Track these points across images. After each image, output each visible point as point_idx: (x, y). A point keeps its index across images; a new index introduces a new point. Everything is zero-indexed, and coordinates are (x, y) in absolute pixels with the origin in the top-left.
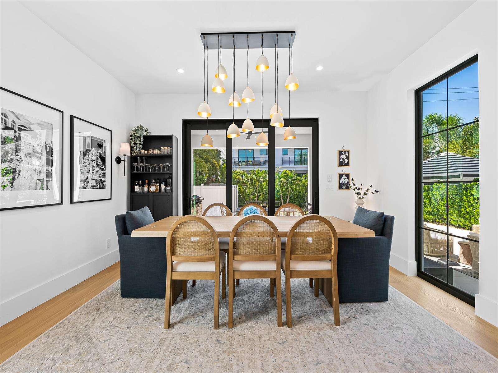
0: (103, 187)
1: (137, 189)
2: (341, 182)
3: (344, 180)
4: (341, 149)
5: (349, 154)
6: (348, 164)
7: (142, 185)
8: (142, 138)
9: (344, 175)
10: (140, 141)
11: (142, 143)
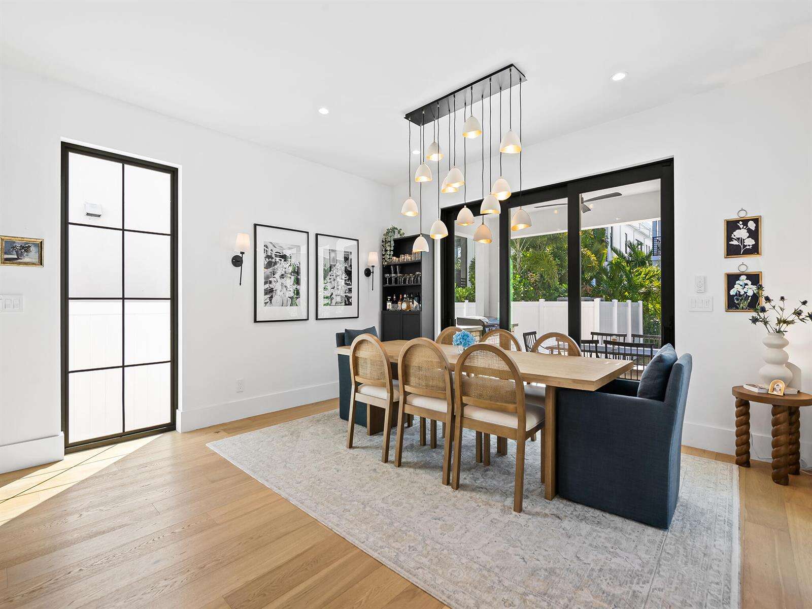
0: (350, 304)
1: (389, 305)
2: (733, 292)
3: (744, 288)
4: (733, 217)
5: (757, 227)
6: (755, 250)
7: (394, 302)
8: (392, 242)
9: (743, 277)
10: (391, 246)
11: (392, 249)
